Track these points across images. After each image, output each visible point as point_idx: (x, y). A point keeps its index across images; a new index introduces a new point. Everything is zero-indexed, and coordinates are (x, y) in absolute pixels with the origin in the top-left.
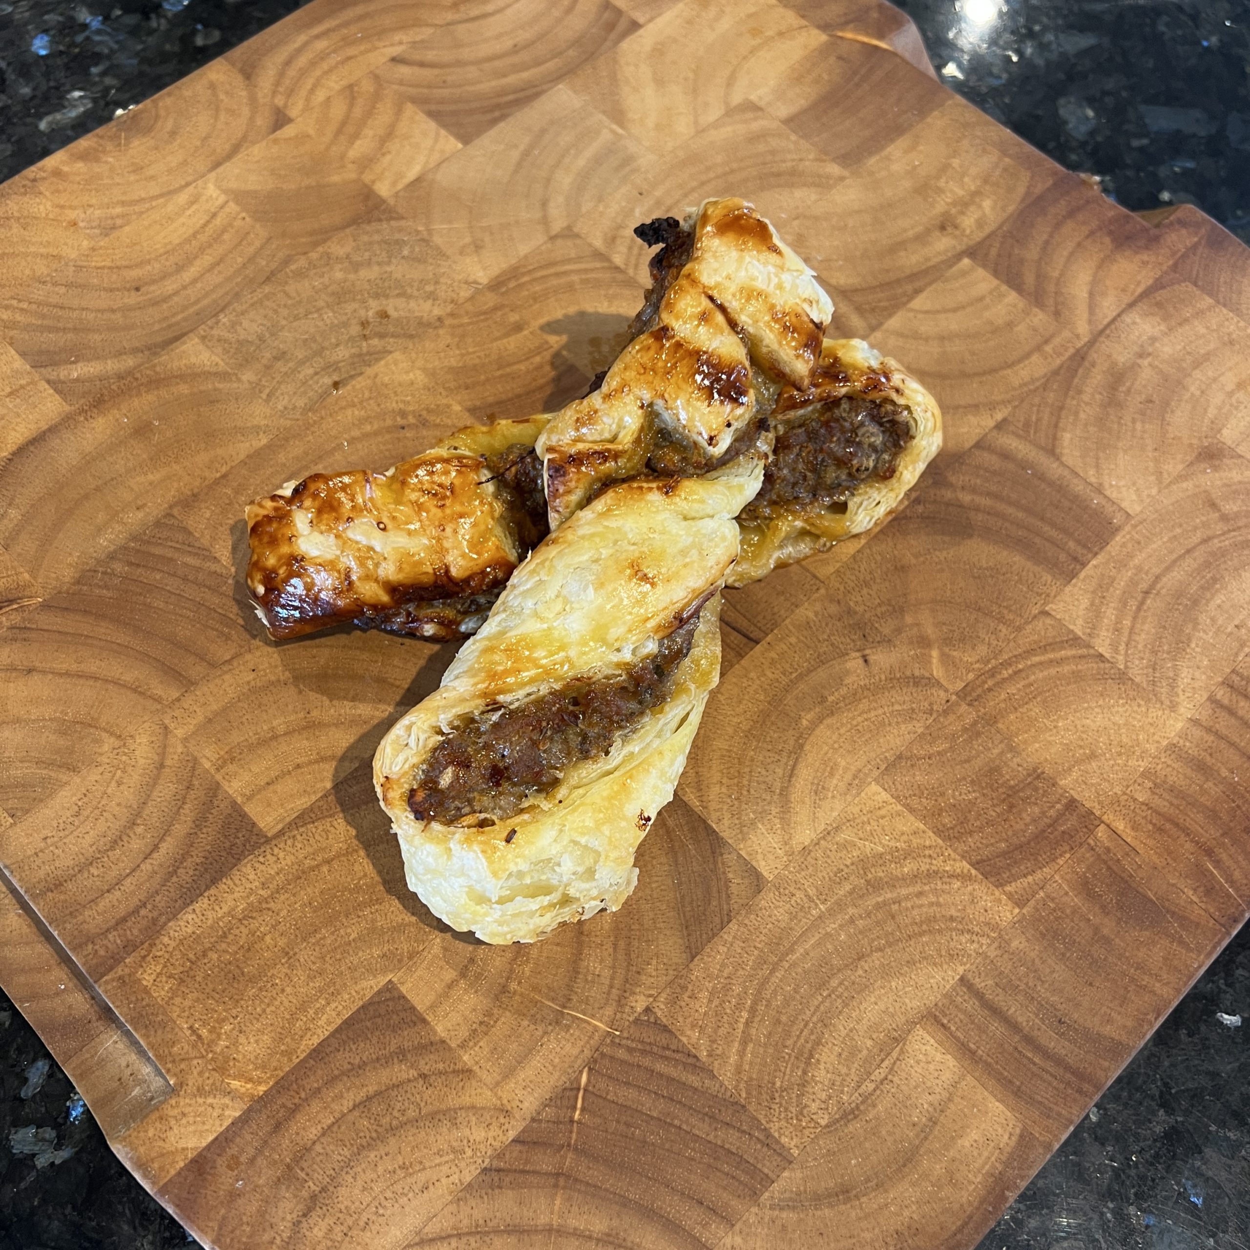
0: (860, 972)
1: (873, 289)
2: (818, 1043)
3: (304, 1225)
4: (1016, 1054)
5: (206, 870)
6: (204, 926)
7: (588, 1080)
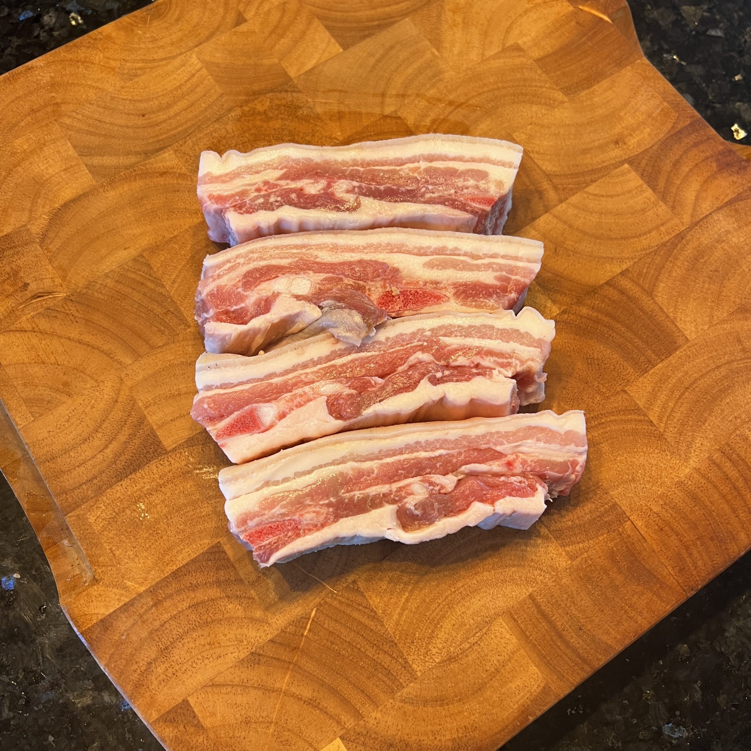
0: (475, 581)
1: (566, 176)
2: (444, 616)
5: (131, 463)
6: (126, 494)
7: (315, 615)
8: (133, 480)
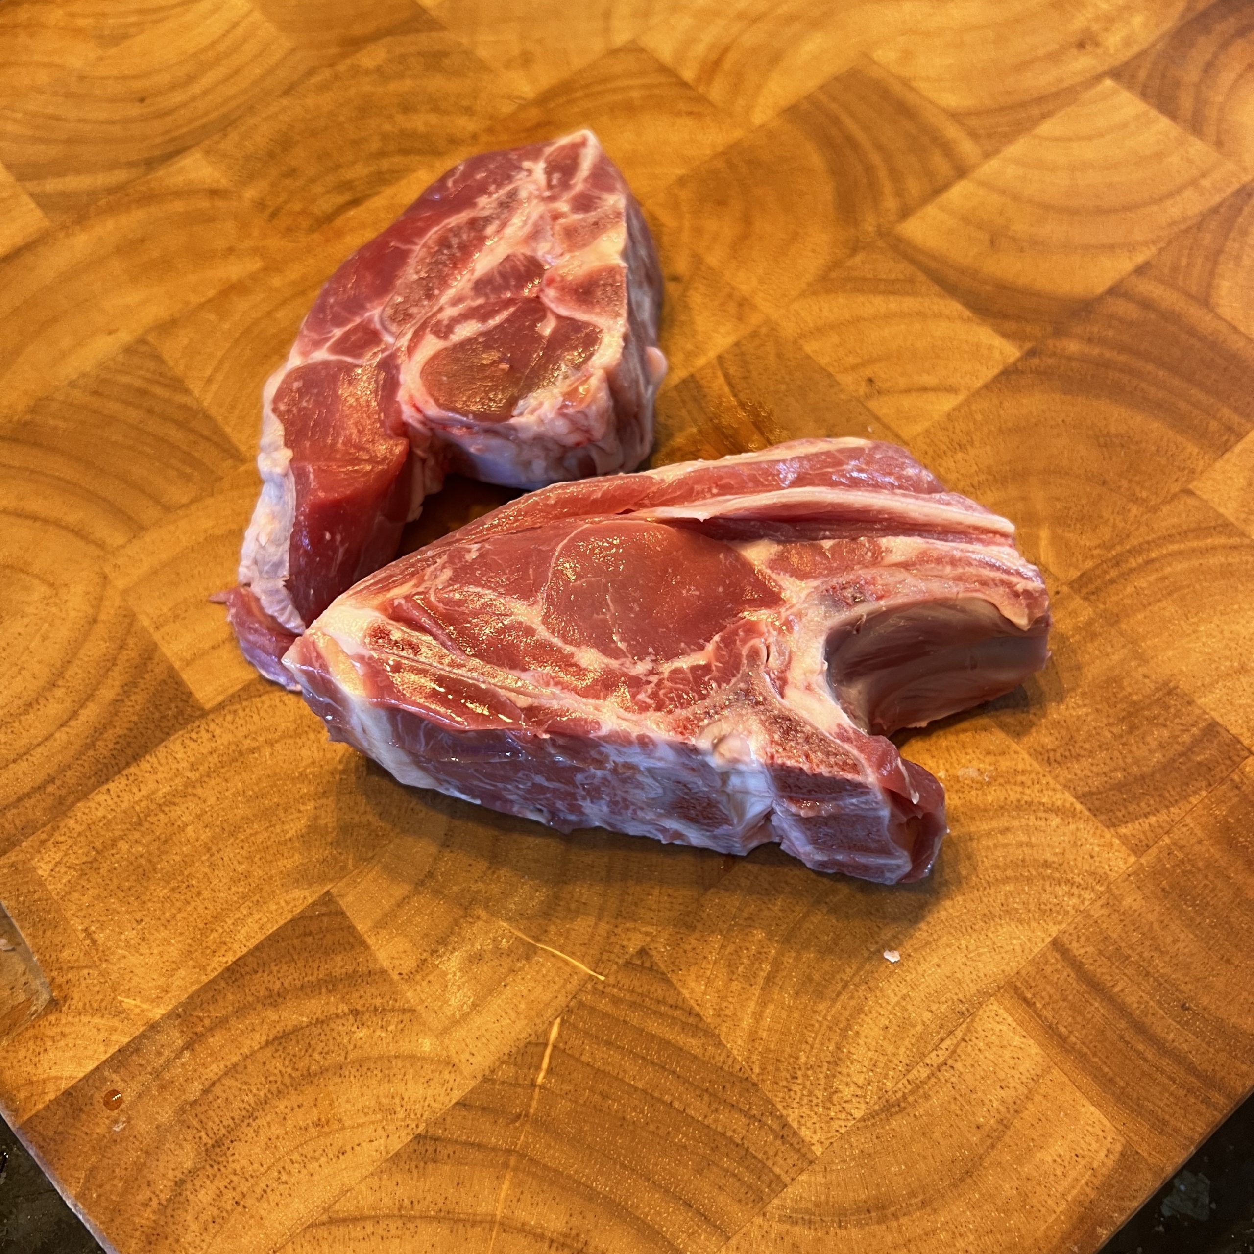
1: (989, 112)
3: (189, 1186)
4: (1121, 1045)
5: (129, 744)
6: (118, 810)
7: (560, 1034)
8: (131, 778)
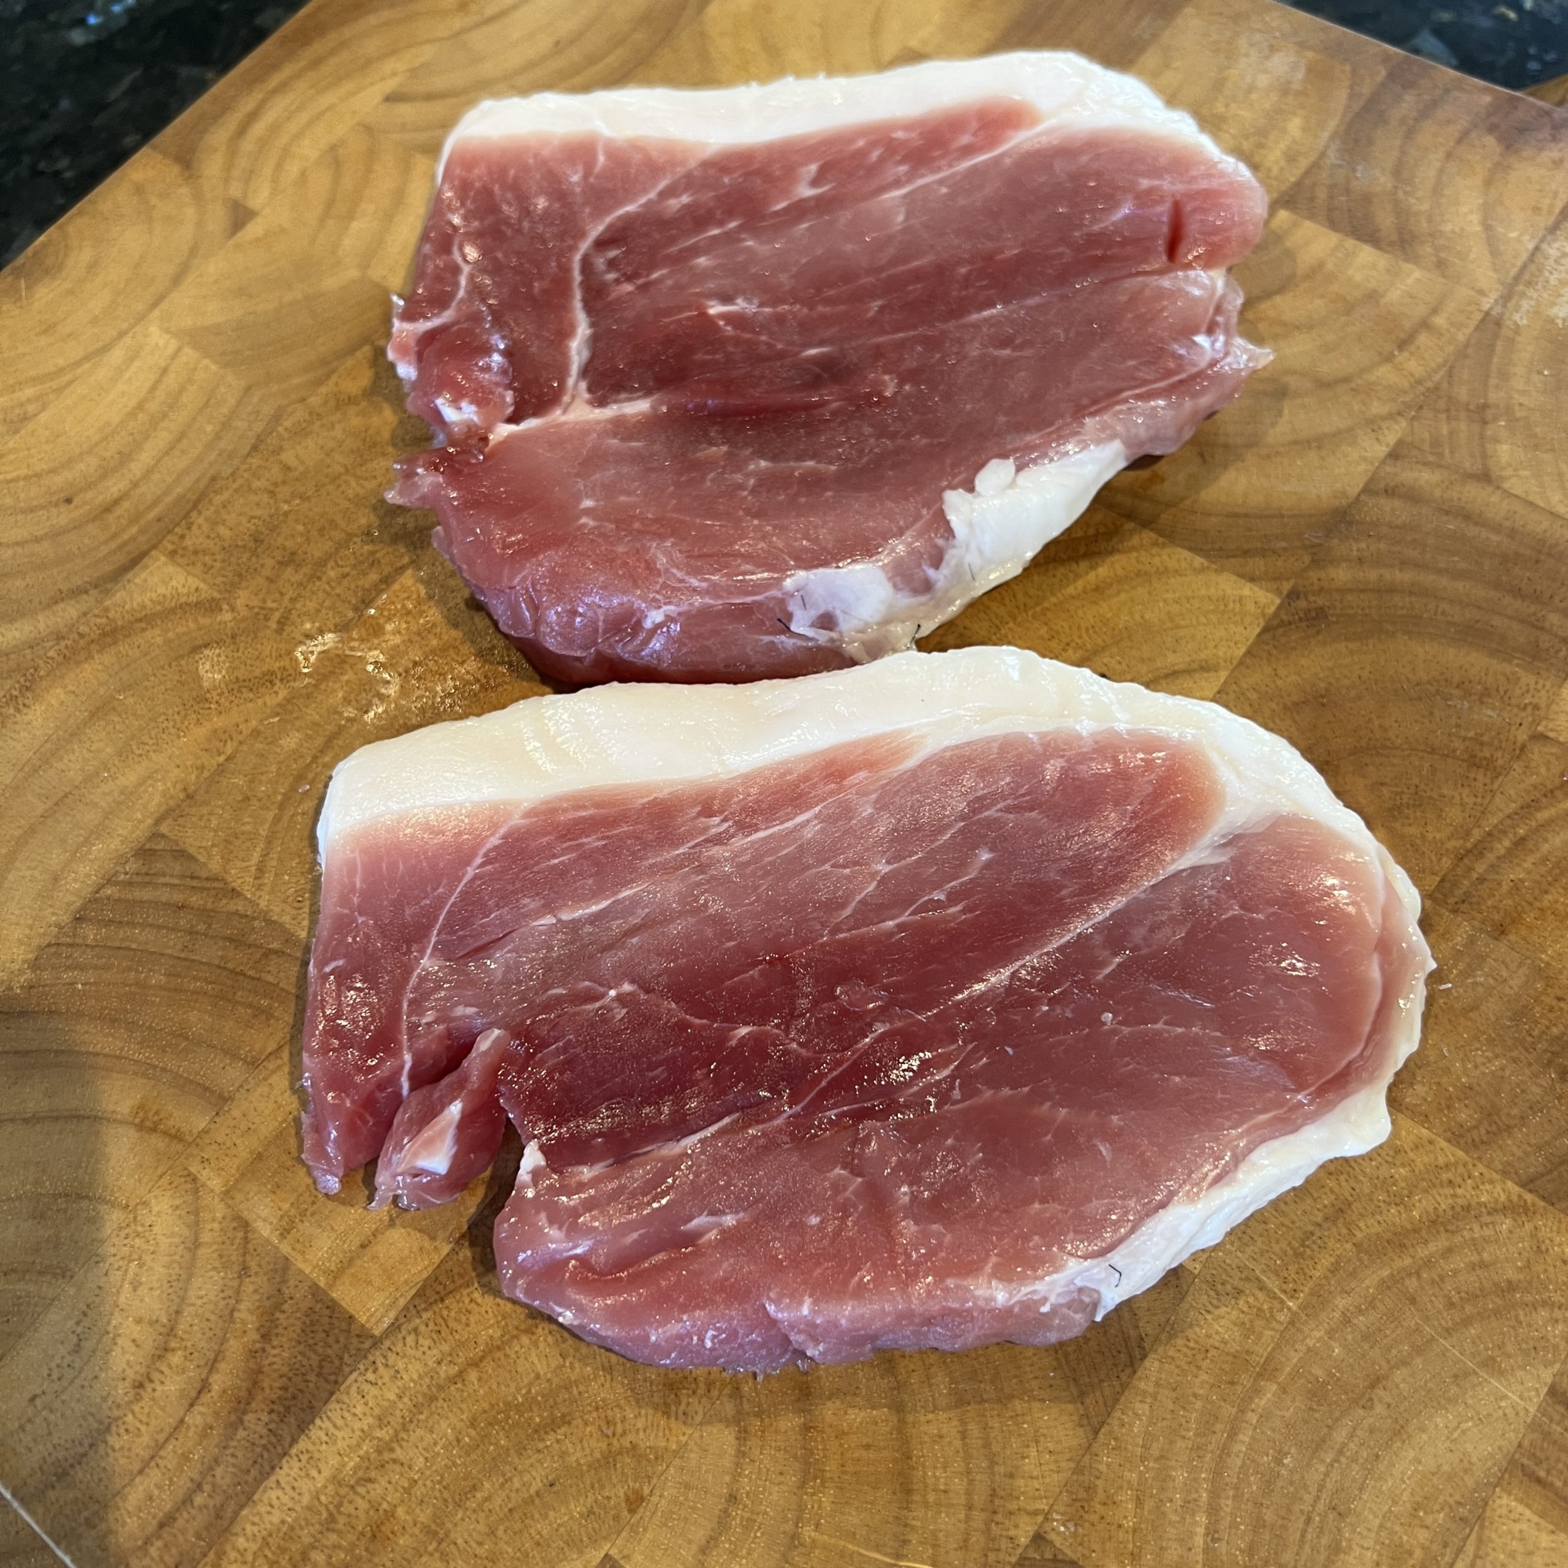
2: (1335, 1549)
5: (288, 1409)
8: (304, 1457)
